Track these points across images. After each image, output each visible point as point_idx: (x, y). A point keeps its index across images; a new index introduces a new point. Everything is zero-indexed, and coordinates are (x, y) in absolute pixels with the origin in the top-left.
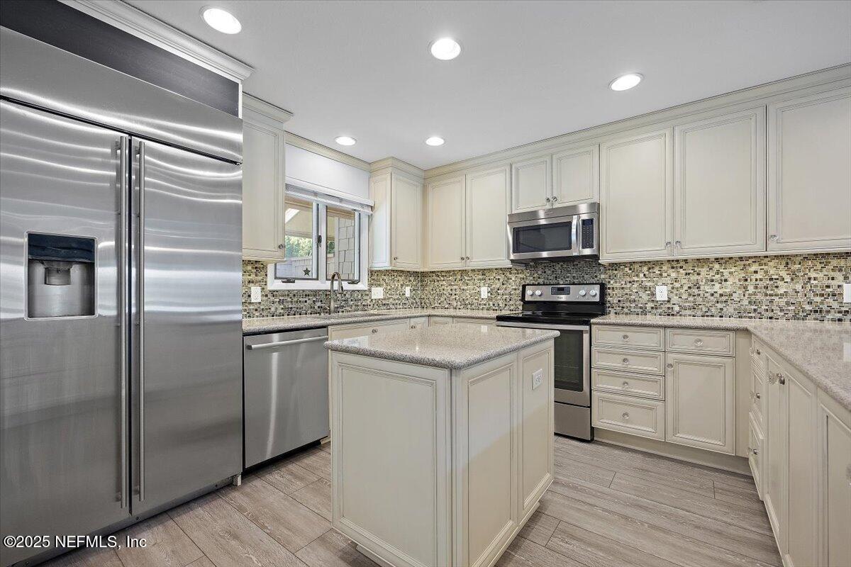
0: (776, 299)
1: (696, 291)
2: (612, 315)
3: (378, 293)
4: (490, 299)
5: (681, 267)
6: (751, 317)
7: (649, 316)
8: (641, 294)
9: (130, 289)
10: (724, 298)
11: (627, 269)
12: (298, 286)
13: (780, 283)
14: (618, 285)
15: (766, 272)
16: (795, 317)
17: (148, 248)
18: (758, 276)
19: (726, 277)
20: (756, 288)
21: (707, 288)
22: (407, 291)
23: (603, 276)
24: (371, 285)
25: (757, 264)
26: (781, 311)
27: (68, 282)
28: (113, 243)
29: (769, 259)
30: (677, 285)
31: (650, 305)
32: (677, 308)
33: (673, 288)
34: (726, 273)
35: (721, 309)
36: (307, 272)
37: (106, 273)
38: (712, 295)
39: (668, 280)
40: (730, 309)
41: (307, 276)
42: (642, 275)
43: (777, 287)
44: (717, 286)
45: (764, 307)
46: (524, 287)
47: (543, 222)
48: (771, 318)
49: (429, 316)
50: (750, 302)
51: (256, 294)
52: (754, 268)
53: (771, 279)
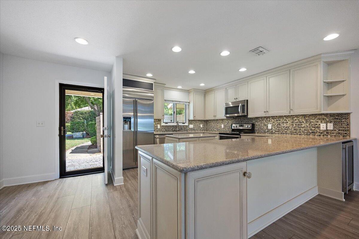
0: (301, 128)
1: (279, 126)
2: (256, 133)
3: (191, 126)
4: (224, 128)
5: (275, 118)
6: (294, 134)
7: (266, 134)
8: (264, 127)
9: (136, 124)
10: (287, 128)
11: (260, 119)
12: (169, 124)
13: (303, 123)
14: (258, 124)
15: (299, 120)
16: (307, 135)
17: (138, 114)
18: (297, 121)
19: (287, 121)
20: (296, 125)
21: (282, 125)
22: (201, 126)
23: (254, 121)
24: (189, 124)
25: (296, 117)
26: (303, 132)
27: (127, 124)
28: (133, 114)
29: (299, 116)
30: (274, 124)
31: (267, 130)
32: (274, 131)
33: (273, 125)
34: (287, 120)
35: (286, 132)
36: (171, 121)
37: (132, 120)
38: (284, 127)
39: (271, 122)
40: (288, 132)
41: (171, 122)
42: (264, 121)
43: (302, 125)
44: (285, 124)
45: (298, 131)
46: (232, 124)
47: (231, 106)
48: (300, 135)
49: (204, 133)
50: (294, 130)
51: (159, 126)
52: (295, 119)
53: (300, 122)
